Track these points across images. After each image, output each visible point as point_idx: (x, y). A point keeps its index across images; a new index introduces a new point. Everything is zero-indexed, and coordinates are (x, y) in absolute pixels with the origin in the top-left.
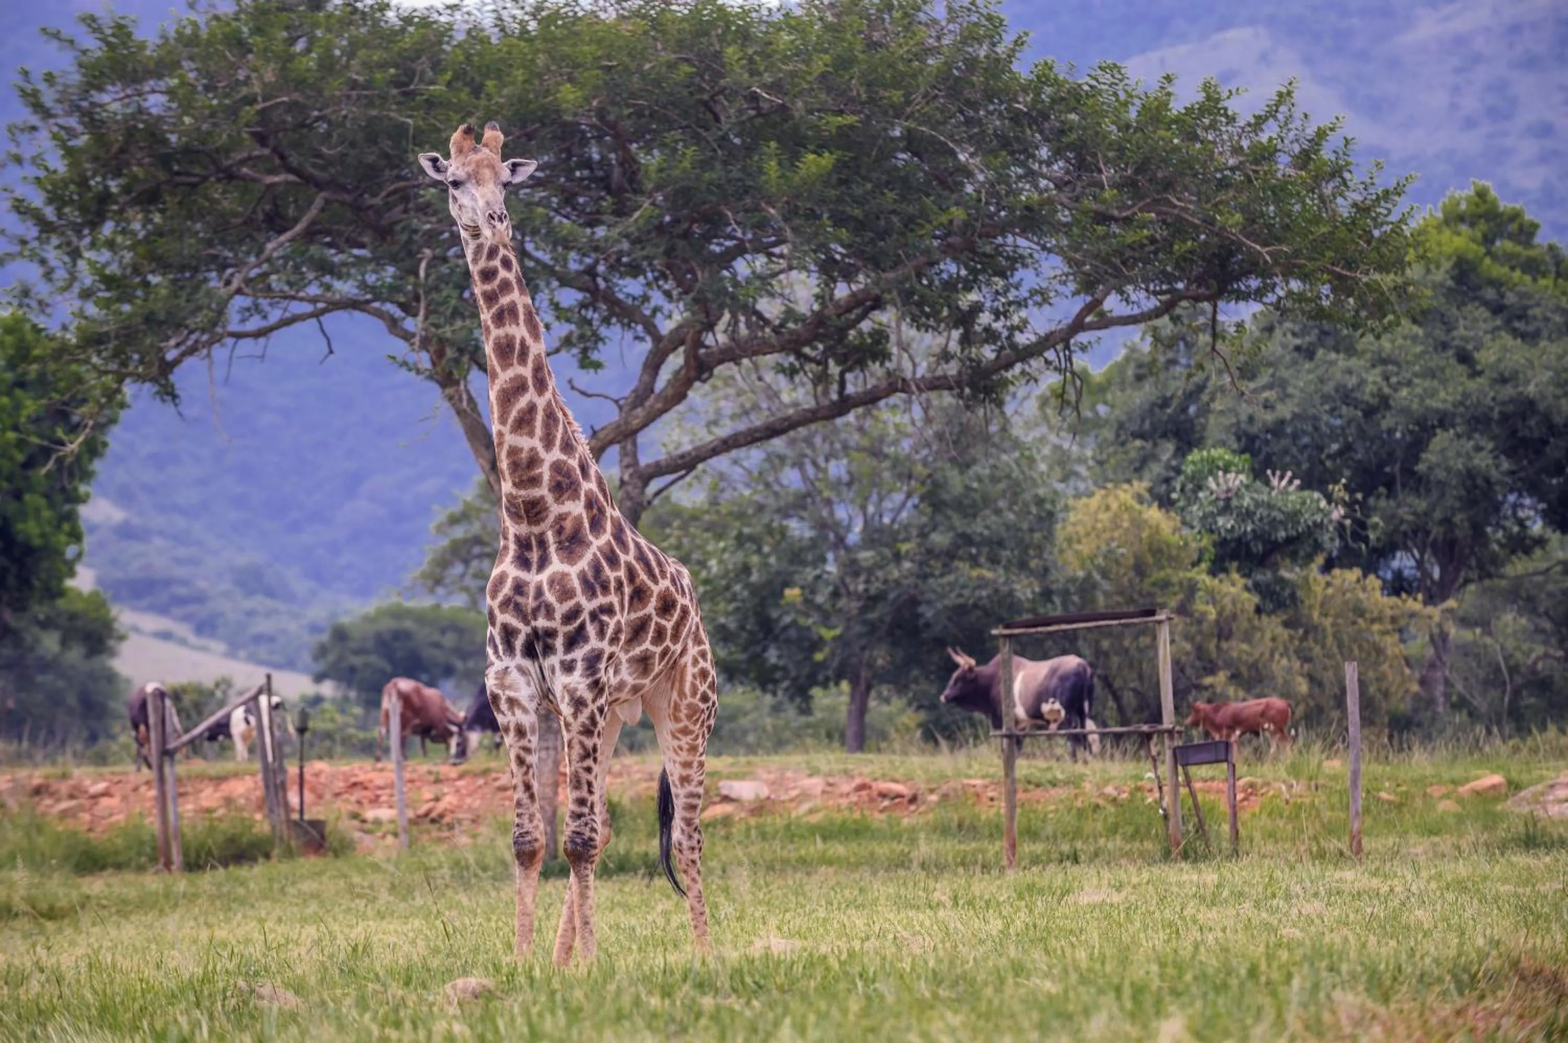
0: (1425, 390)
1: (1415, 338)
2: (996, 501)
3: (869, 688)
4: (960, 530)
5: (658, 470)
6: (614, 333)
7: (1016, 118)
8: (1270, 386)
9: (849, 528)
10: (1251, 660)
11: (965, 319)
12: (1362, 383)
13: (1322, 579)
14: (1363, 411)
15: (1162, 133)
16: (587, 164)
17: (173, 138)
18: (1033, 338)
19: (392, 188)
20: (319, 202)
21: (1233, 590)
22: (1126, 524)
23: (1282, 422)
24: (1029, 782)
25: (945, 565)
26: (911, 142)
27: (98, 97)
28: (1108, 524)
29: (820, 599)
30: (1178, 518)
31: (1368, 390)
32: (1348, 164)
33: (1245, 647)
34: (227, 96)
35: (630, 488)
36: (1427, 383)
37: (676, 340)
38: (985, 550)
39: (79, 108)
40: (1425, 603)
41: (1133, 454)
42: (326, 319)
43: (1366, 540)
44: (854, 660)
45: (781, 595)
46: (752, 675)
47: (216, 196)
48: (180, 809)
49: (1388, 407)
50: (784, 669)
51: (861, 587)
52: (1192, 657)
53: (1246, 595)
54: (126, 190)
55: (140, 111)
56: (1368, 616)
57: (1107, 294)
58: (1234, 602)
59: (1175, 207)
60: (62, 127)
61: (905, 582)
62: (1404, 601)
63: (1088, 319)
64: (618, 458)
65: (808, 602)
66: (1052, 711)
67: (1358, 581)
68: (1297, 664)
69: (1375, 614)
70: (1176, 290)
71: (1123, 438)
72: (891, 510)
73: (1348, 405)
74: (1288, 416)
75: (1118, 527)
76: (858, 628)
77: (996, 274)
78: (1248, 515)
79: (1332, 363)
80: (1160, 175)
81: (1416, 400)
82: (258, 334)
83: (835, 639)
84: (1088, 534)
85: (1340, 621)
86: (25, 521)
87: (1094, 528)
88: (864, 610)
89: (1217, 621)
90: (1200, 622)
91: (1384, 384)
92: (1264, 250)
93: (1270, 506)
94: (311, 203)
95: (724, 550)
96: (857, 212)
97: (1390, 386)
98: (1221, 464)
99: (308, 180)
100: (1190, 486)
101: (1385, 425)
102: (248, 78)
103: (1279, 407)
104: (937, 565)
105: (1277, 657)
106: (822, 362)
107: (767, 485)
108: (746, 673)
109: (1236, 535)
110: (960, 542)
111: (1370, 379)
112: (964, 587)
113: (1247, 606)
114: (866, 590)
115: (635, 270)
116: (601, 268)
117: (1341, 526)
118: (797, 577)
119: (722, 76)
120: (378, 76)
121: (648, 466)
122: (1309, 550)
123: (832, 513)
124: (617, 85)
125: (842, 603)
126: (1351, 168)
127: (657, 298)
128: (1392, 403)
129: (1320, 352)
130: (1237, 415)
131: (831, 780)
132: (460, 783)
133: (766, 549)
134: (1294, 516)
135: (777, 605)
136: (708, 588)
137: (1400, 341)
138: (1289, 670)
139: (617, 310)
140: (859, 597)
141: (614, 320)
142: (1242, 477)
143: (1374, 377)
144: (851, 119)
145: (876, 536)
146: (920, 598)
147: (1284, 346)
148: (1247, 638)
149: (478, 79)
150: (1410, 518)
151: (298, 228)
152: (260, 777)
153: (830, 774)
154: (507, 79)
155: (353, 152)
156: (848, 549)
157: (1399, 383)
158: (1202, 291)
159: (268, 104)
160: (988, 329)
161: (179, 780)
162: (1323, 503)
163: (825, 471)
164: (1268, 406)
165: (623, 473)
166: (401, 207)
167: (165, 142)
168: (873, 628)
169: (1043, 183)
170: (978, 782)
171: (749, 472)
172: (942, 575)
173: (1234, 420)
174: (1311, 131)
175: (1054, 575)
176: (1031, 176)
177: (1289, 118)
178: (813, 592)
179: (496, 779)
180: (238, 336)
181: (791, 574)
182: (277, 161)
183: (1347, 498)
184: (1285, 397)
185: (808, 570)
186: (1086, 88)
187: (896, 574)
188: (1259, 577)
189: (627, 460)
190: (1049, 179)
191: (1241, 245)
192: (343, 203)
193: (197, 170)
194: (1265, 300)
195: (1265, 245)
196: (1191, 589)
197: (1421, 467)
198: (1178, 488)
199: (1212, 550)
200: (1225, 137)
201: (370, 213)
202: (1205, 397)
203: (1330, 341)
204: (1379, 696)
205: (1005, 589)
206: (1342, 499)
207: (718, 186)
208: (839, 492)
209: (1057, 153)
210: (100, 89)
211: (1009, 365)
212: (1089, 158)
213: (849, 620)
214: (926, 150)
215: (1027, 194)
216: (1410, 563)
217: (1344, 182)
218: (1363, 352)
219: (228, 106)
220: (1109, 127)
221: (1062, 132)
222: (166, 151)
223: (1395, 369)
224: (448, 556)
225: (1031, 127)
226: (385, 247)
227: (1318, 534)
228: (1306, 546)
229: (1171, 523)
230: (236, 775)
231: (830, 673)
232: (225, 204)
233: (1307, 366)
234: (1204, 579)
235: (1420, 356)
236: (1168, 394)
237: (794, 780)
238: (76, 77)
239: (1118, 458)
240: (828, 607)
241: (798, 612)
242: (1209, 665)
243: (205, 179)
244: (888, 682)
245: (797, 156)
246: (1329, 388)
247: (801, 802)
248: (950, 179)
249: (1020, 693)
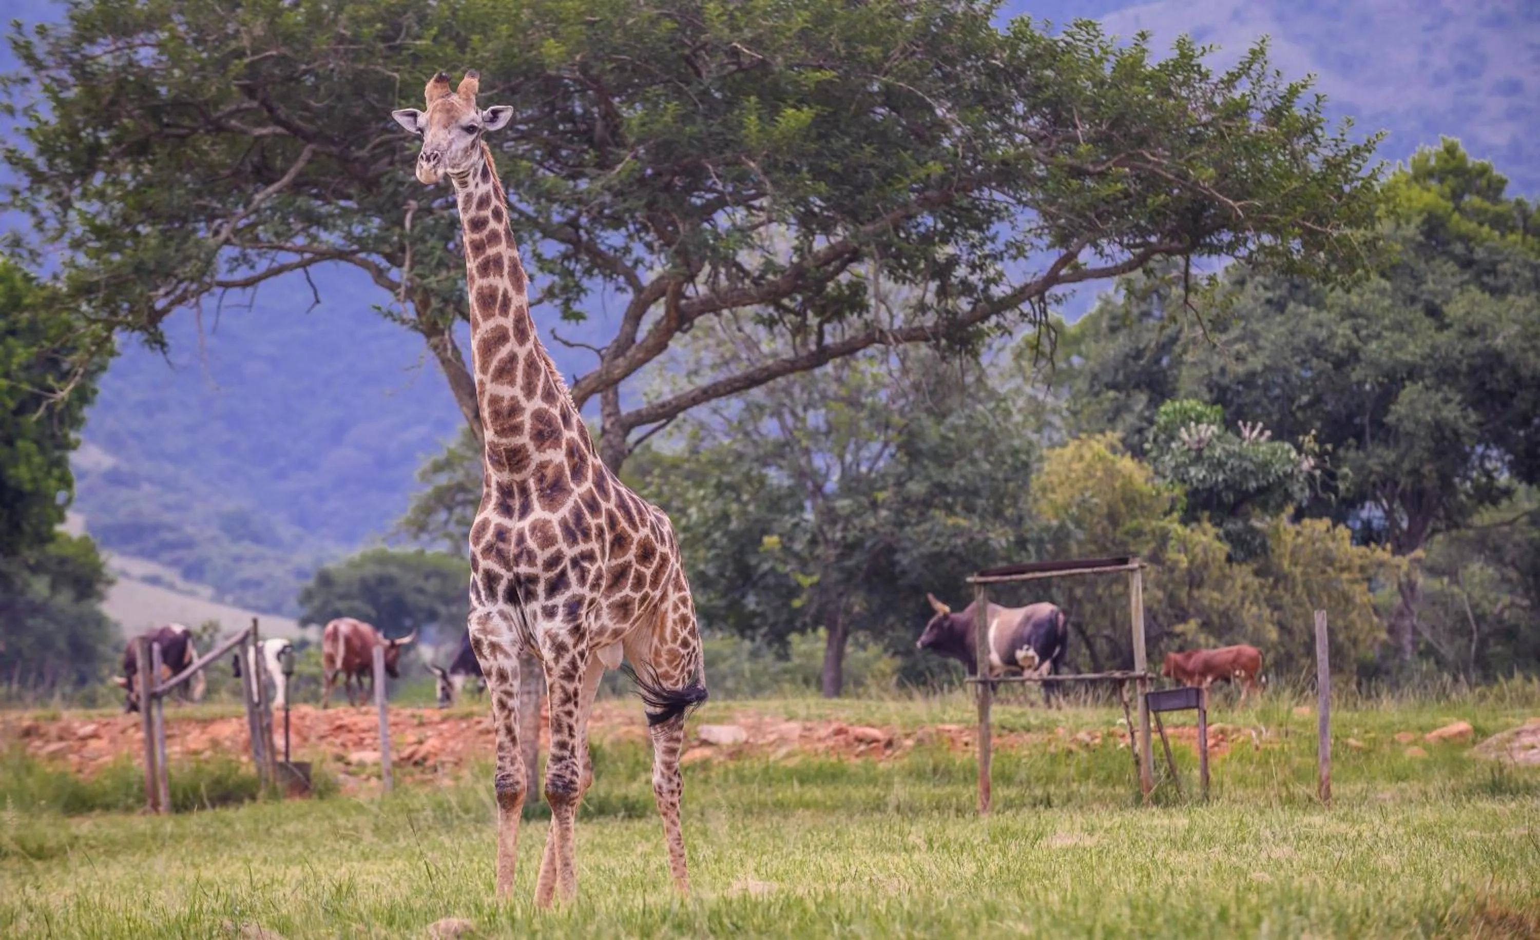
0: (1394, 343)
1: (1382, 292)
2: (971, 451)
3: (846, 634)
4: (936, 480)
5: (640, 419)
6: (596, 284)
7: (993, 74)
8: (1241, 339)
9: (826, 476)
10: (1222, 608)
11: (941, 272)
12: (1332, 336)
13: (1292, 528)
14: (1333, 363)
15: (1136, 89)
16: (570, 117)
17: (163, 90)
18: (1009, 291)
19: (378, 140)
20: (306, 154)
21: (1204, 539)
22: (1099, 474)
23: (1253, 374)
24: (1003, 728)
25: (921, 514)
26: (890, 97)
27: (89, 50)
28: (1081, 474)
29: (798, 547)
30: (1151, 468)
31: (1338, 343)
32: (1319, 120)
33: (1216, 595)
34: (216, 49)
35: (611, 437)
36: (1397, 336)
37: (658, 291)
38: (961, 499)
39: (70, 60)
40: (1394, 553)
41: (1107, 405)
42: (313, 269)
43: (1335, 490)
44: (831, 607)
45: (760, 542)
46: (731, 621)
47: (205, 147)
48: (168, 751)
49: (1358, 360)
50: (763, 615)
51: (838, 535)
52: (1164, 605)
53: (1217, 544)
54: (117, 141)
55: (131, 63)
56: (1337, 565)
57: (1081, 247)
58: (1205, 551)
59: (1149, 162)
60: (53, 79)
61: (881, 530)
62: (1373, 551)
63: (1063, 272)
64: (599, 407)
65: (786, 549)
66: (1026, 657)
67: (1328, 530)
68: (1267, 612)
69: (1345, 563)
70: (1150, 243)
71: (1097, 388)
72: (869, 459)
73: (1318, 357)
74: (1259, 368)
75: (1092, 476)
76: (835, 575)
77: (972, 227)
78: (1220, 465)
79: (1302, 316)
80: (1134, 130)
81: (1386, 352)
82: (246, 284)
83: (811, 586)
84: (1061, 484)
85: (1310, 570)
86: (16, 466)
87: (1068, 478)
88: (841, 557)
89: (1189, 571)
90: (1171, 570)
91: (1353, 336)
92: (1236, 205)
93: (1241, 457)
94: (298, 155)
95: (704, 498)
96: (836, 167)
97: (1359, 339)
98: (1193, 415)
99: (296, 132)
100: (1162, 437)
101: (1354, 377)
102: (237, 31)
103: (1251, 359)
104: (913, 513)
105: (1247, 605)
106: (802, 314)
107: (747, 434)
108: (724, 619)
109: (1207, 485)
110: (936, 491)
111: (1340, 332)
112: (940, 535)
113: (1218, 554)
114: (844, 538)
115: (616, 222)
116: (584, 220)
117: (1311, 477)
118: (775, 525)
119: (703, 31)
120: (365, 30)
121: (629, 415)
122: (1279, 500)
123: (810, 462)
124: (600, 41)
125: (820, 550)
126: (1322, 124)
127: (638, 250)
128: (1362, 356)
129: (1291, 305)
130: (1209, 366)
131: (809, 725)
132: (444, 727)
133: (745, 497)
134: (1265, 466)
135: (756, 552)
136: (689, 535)
137: (1369, 295)
138: (1259, 617)
139: (599, 261)
140: (836, 545)
141: (596, 271)
142: (1214, 428)
143: (1344, 330)
144: (829, 75)
145: (854, 484)
146: (896, 546)
147: (1255, 299)
148: (1219, 586)
149: (463, 33)
150: (1379, 469)
151: (286, 179)
152: (246, 720)
153: (808, 719)
154: (492, 34)
155: (340, 105)
156: (825, 497)
157: (1369, 336)
158: (1175, 244)
159: (256, 57)
160: (963, 282)
161: (166, 722)
162: (1293, 454)
163: (803, 420)
164: (1239, 358)
165: (604, 422)
166: (387, 160)
167: (155, 94)
168: (849, 576)
169: (1019, 138)
170: (953, 727)
171: (729, 421)
172: (918, 523)
173: (1206, 372)
174: (1283, 88)
175: (1028, 524)
176: (1007, 130)
177: (1262, 76)
178: (791, 539)
179: (479, 723)
180: (226, 285)
181: (770, 522)
182: (266, 114)
183: (1317, 449)
184: (1256, 349)
185: (787, 517)
186: (1062, 44)
187: (872, 522)
188: (1230, 527)
189: (608, 410)
190: (1025, 134)
191: (1213, 199)
192: (330, 155)
193: (187, 122)
194: (1237, 254)
195: (1237, 199)
196: (1164, 538)
197: (1390, 419)
198: (1151, 438)
199: (1184, 499)
200: (1199, 93)
201: (357, 165)
202: (1177, 349)
203: (1301, 295)
204: (1347, 644)
205: (980, 537)
206: (1313, 450)
207: (699, 140)
208: (817, 442)
209: (1033, 109)
210: (92, 41)
211: (985, 317)
212: (1064, 114)
213: (826, 567)
214: (904, 105)
215: (1003, 149)
216: (1379, 513)
217: (1316, 138)
218: (1332, 306)
219: (217, 60)
220: (1084, 83)
221: (1038, 88)
222: (156, 103)
223: (1364, 322)
224: (432, 503)
225: (1007, 83)
226: (371, 198)
227: (1288, 484)
228: (1276, 495)
229: (1144, 473)
230: (222, 718)
231: (808, 619)
232: (214, 156)
233: (1279, 318)
234: (1176, 528)
235: (1388, 310)
236: (1141, 346)
237: (772, 724)
238: (68, 30)
239: (1092, 408)
240: (806, 554)
241: (776, 559)
242: (1180, 613)
243: (194, 130)
244: (865, 628)
245: (776, 110)
246: (1299, 341)
247: (779, 746)
248: (927, 134)
249: (995, 639)
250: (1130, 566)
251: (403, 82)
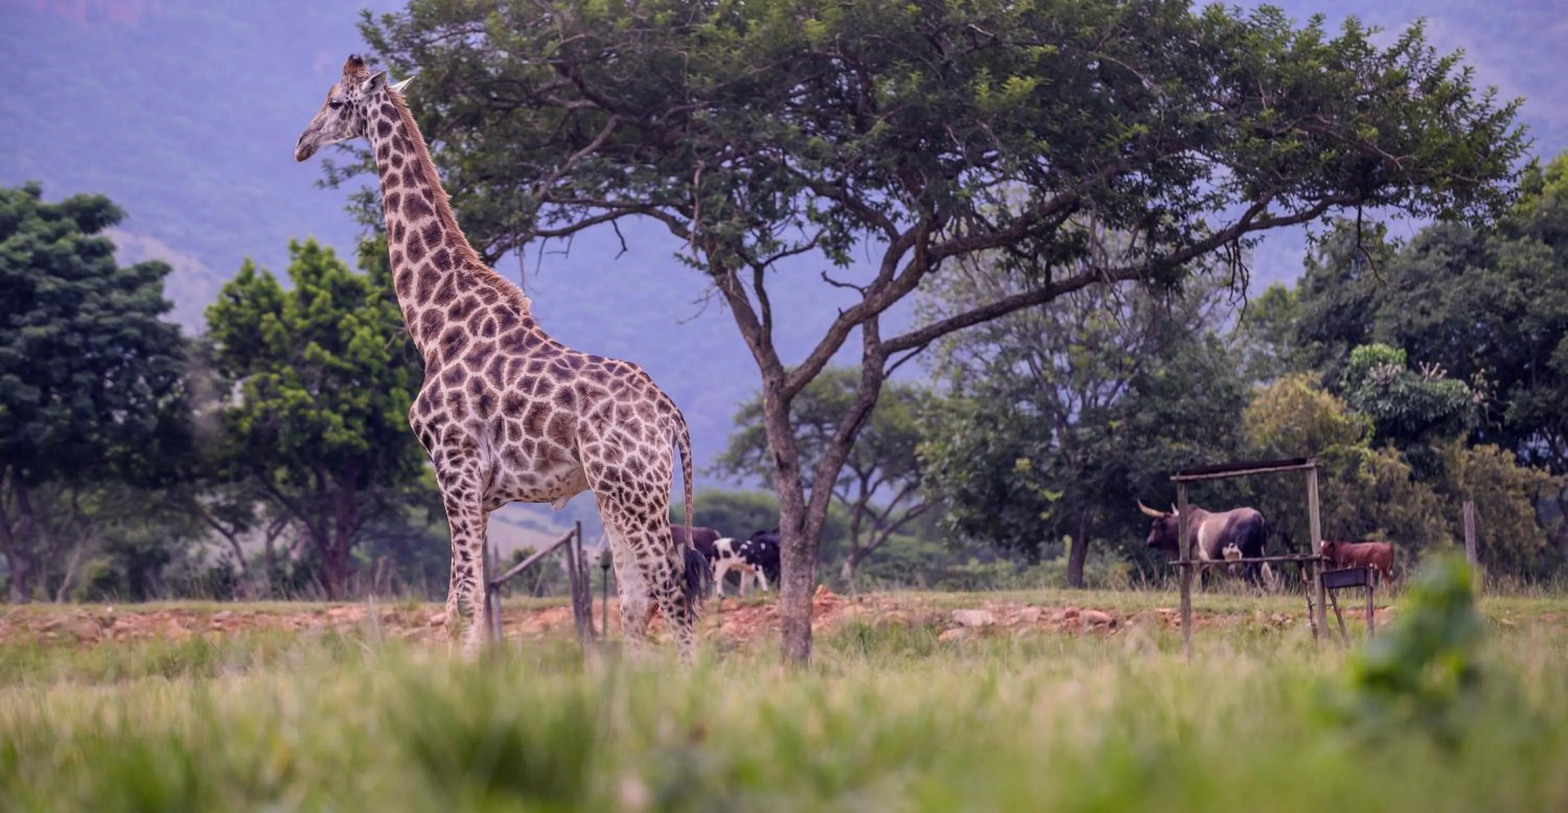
0: (1555, 299)
1: (1547, 256)
2: (1192, 387)
3: (1087, 541)
4: (1162, 410)
5: (896, 346)
6: (859, 233)
7: (1191, 52)
8: (1425, 296)
9: (1070, 410)
10: (1405, 520)
11: (1149, 221)
12: (1503, 293)
13: (1466, 453)
14: (1504, 317)
15: (1311, 62)
16: (837, 93)
17: (492, 71)
18: (1207, 236)
19: (671, 111)
20: (611, 122)
21: (1390, 461)
22: (1301, 407)
23: (1435, 326)
24: (1209, 610)
25: (1149, 439)
26: (1105, 75)
27: (427, 35)
28: (1285, 407)
29: (1045, 467)
30: (1346, 402)
31: (1507, 299)
32: (1467, 89)
33: (1400, 508)
34: (534, 33)
35: (872, 361)
36: (1557, 293)
37: (910, 239)
38: (1183, 427)
39: (412, 44)
40: (1553, 473)
41: (1312, 353)
42: (620, 221)
43: (1502, 419)
44: (1073, 518)
45: (1013, 465)
46: (990, 532)
47: (529, 120)
48: (505, 635)
49: (1525, 313)
50: (1016, 526)
51: (1079, 458)
52: (1356, 517)
53: (1402, 465)
54: (452, 113)
55: (463, 46)
56: (1504, 483)
57: (1269, 199)
58: (1391, 471)
59: (1323, 124)
60: (398, 60)
61: (1116, 454)
62: (1534, 471)
63: (1253, 221)
64: (861, 336)
65: (1035, 469)
66: (1231, 554)
67: (1496, 454)
68: (1444, 523)
69: (1510, 482)
70: (1326, 196)
71: (1304, 340)
72: (1105, 394)
73: (1491, 311)
74: (1441, 321)
75: (1294, 409)
76: (1077, 492)
77: (1176, 183)
78: (1403, 398)
79: (1478, 277)
80: (1310, 99)
81: (1548, 307)
82: (563, 233)
83: (1057, 500)
84: (1269, 416)
85: (1481, 487)
86: (392, 411)
87: (1274, 410)
88: (1083, 476)
89: (1377, 487)
90: (1363, 488)
91: (1521, 294)
92: (1397, 160)
93: (1422, 392)
94: (605, 124)
95: (966, 427)
96: (1056, 128)
97: (1526, 295)
98: (1381, 357)
99: (603, 105)
100: (1355, 375)
101: (1521, 328)
102: (552, 19)
103: (1433, 312)
104: (1142, 439)
105: (1427, 516)
106: (1033, 258)
107: (1003, 374)
108: (985, 530)
109: (1393, 416)
110: (1162, 420)
111: (1510, 290)
112: (1165, 457)
113: (1402, 474)
114: (1085, 460)
115: (879, 183)
116: (850, 181)
117: (1480, 408)
118: (1026, 450)
119: (944, 14)
120: (659, 16)
121: (887, 342)
122: (1454, 428)
123: (1056, 396)
124: (856, 21)
125: (1064, 471)
126: (1471, 93)
127: (898, 205)
128: (1528, 310)
129: (1468, 268)
130: (1398, 319)
131: (1046, 609)
132: (739, 613)
133: (1001, 427)
134: (1442, 399)
135: (1010, 473)
136: (953, 459)
137: (1534, 259)
138: (1437, 527)
139: (862, 214)
140: (1078, 466)
141: (861, 224)
142: (1398, 367)
143: (1512, 288)
144: (1050, 48)
145: (1092, 416)
146: (1128, 467)
147: (1438, 263)
148: (1402, 501)
149: (743, 19)
150: (1543, 405)
151: (595, 144)
152: (572, 608)
153: (1045, 604)
154: (766, 18)
155: (639, 80)
156: (1069, 427)
157: (1534, 293)
158: (1348, 196)
159: (568, 40)
160: (1169, 228)
161: (501, 610)
162: (1466, 389)
163: (1051, 362)
164: (1423, 312)
165: (866, 349)
166: (681, 127)
167: (485, 73)
168: (1089, 492)
169: (1214, 105)
170: (1167, 610)
171: (988, 363)
172: (1147, 448)
173: (1396, 324)
174: (1436, 62)
175: (1241, 449)
176: (1204, 101)
177: (1418, 51)
178: (1040, 462)
179: (768, 609)
180: (546, 235)
181: (1022, 447)
182: (577, 89)
183: (1486, 385)
184: (1438, 305)
185: (1036, 443)
186: (1249, 27)
187: (1108, 447)
188: (1412, 450)
189: (869, 339)
190: (1219, 103)
191: (1380, 158)
192: (631, 124)
193: (513, 97)
194: (1401, 203)
195: (1397, 154)
196: (1356, 460)
197: (1551, 363)
198: (1345, 376)
199: (1373, 427)
200: (1365, 67)
201: (655, 131)
202: (1371, 305)
203: (1477, 260)
204: (1513, 550)
205: (1199, 460)
206: (1482, 386)
207: (940, 106)
208: (1061, 380)
209: (1225, 82)
210: (430, 29)
211: (1187, 259)
212: (1251, 85)
213: (1069, 485)
214: (1115, 78)
215: (1201, 114)
216: (1544, 443)
217: (1464, 104)
218: (1504, 268)
219: (535, 42)
220: (1269, 61)
221: (1229, 63)
222: (485, 80)
223: (1530, 281)
224: (747, 442)
225: (1202, 59)
226: (666, 159)
227: (1462, 415)
228: (1452, 424)
229: (1339, 406)
230: (551, 607)
231: (1054, 529)
232: (538, 127)
233: (1457, 279)
234: (1367, 451)
235: (1551, 271)
236: (1342, 303)
237: (1015, 610)
238: (408, 19)
239: (1300, 356)
240: (1052, 474)
241: (1027, 478)
242: (1370, 524)
243: (518, 104)
244: (1101, 536)
245: (1005, 79)
246: (1475, 297)
247: (1021, 627)
248: (1137, 103)
249: (1204, 539)
250: (1307, 465)
251: (691, 60)
